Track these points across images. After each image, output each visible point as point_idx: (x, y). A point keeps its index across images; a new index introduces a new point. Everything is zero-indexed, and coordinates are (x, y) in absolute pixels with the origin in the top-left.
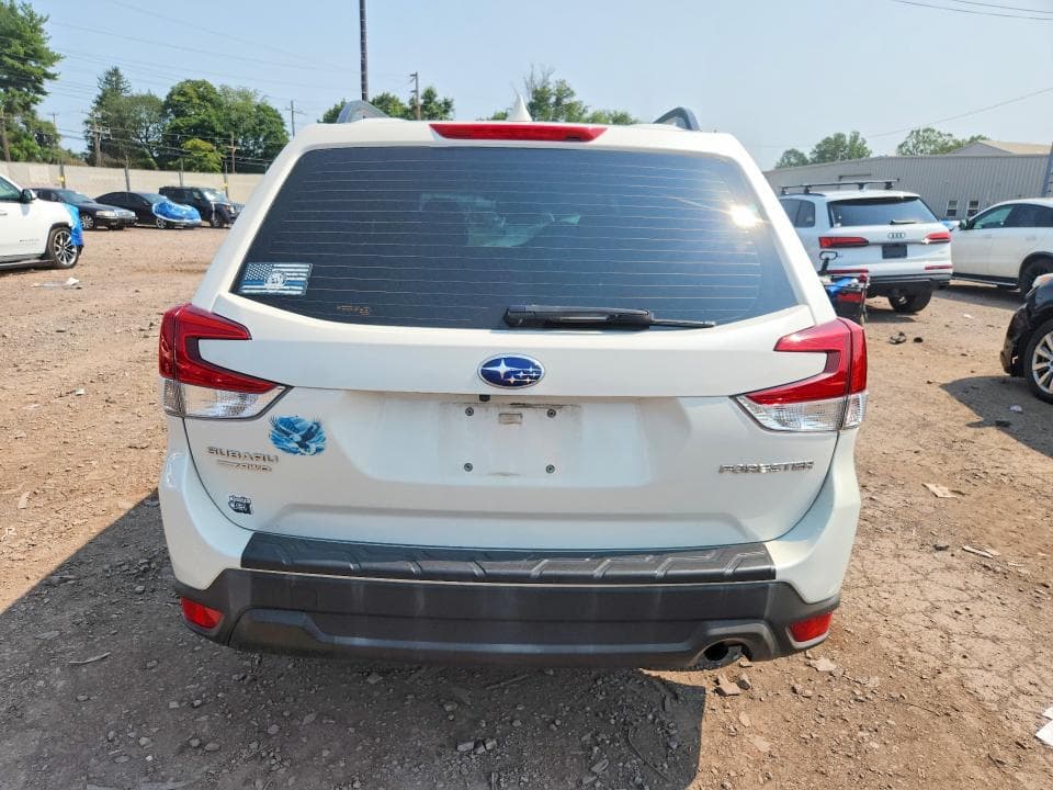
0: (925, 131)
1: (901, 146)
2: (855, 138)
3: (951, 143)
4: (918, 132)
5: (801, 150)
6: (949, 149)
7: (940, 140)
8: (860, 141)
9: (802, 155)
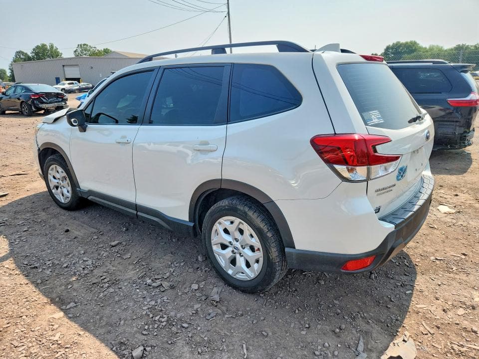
0: (83, 45)
1: (75, 51)
2: (52, 47)
3: (96, 51)
4: (81, 45)
5: (25, 52)
6: (96, 54)
7: (91, 49)
8: (54, 48)
9: (26, 54)
